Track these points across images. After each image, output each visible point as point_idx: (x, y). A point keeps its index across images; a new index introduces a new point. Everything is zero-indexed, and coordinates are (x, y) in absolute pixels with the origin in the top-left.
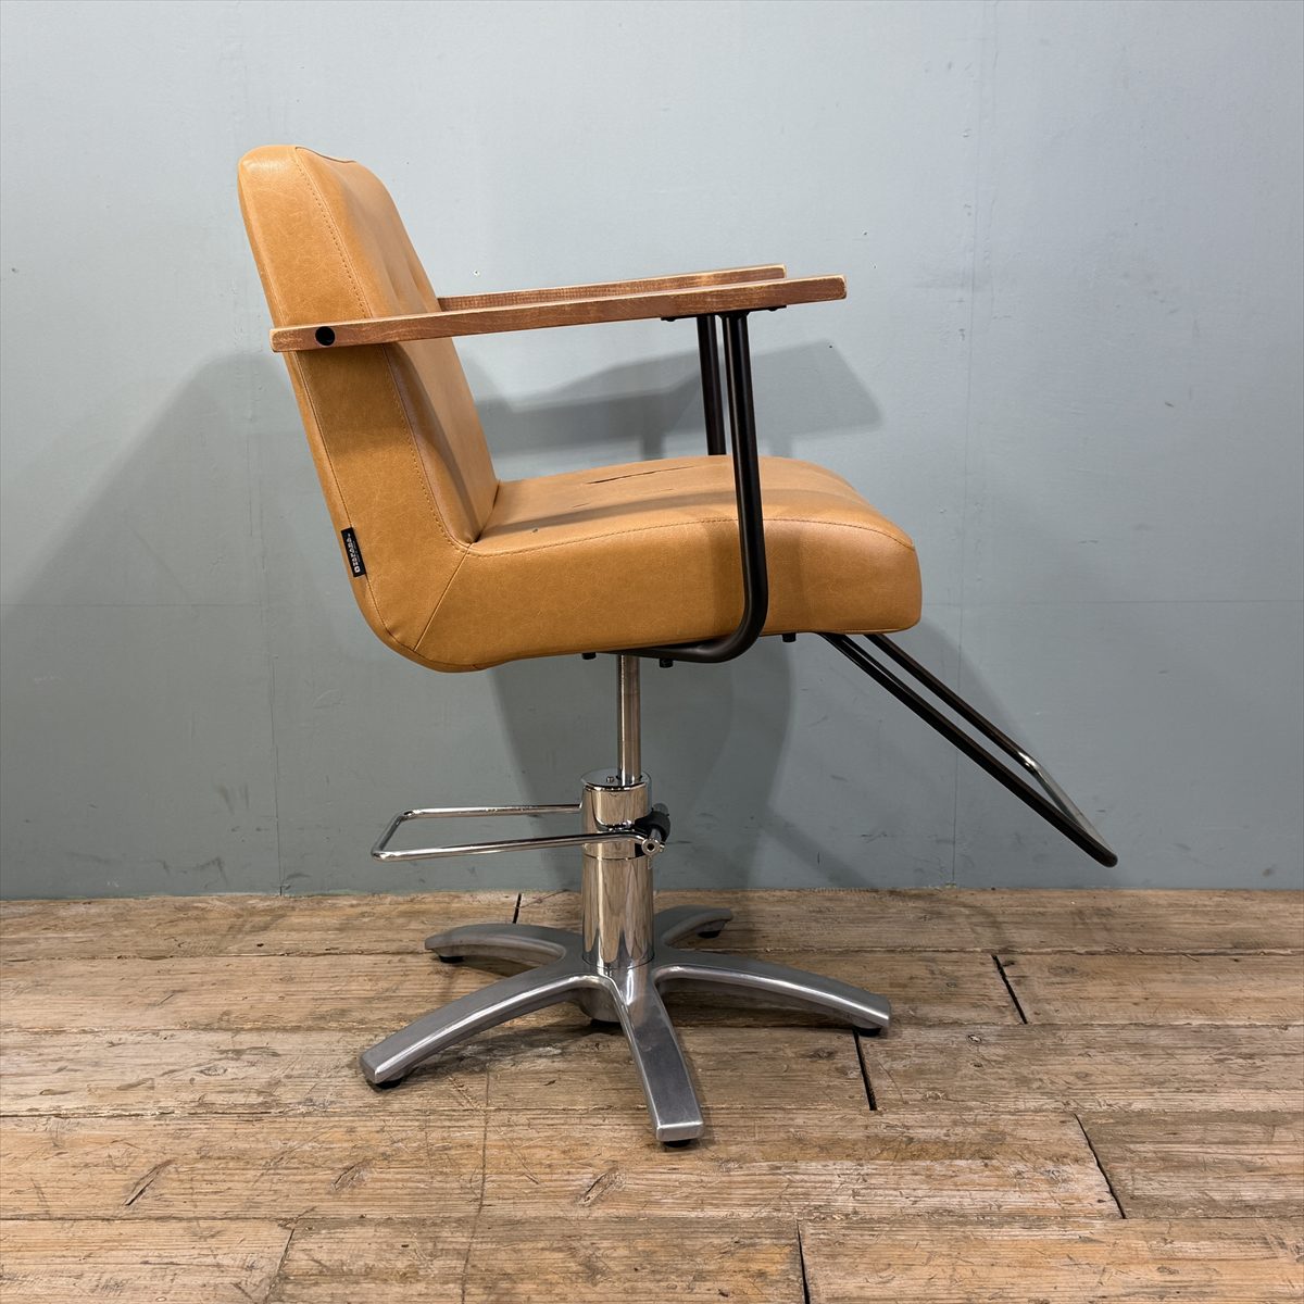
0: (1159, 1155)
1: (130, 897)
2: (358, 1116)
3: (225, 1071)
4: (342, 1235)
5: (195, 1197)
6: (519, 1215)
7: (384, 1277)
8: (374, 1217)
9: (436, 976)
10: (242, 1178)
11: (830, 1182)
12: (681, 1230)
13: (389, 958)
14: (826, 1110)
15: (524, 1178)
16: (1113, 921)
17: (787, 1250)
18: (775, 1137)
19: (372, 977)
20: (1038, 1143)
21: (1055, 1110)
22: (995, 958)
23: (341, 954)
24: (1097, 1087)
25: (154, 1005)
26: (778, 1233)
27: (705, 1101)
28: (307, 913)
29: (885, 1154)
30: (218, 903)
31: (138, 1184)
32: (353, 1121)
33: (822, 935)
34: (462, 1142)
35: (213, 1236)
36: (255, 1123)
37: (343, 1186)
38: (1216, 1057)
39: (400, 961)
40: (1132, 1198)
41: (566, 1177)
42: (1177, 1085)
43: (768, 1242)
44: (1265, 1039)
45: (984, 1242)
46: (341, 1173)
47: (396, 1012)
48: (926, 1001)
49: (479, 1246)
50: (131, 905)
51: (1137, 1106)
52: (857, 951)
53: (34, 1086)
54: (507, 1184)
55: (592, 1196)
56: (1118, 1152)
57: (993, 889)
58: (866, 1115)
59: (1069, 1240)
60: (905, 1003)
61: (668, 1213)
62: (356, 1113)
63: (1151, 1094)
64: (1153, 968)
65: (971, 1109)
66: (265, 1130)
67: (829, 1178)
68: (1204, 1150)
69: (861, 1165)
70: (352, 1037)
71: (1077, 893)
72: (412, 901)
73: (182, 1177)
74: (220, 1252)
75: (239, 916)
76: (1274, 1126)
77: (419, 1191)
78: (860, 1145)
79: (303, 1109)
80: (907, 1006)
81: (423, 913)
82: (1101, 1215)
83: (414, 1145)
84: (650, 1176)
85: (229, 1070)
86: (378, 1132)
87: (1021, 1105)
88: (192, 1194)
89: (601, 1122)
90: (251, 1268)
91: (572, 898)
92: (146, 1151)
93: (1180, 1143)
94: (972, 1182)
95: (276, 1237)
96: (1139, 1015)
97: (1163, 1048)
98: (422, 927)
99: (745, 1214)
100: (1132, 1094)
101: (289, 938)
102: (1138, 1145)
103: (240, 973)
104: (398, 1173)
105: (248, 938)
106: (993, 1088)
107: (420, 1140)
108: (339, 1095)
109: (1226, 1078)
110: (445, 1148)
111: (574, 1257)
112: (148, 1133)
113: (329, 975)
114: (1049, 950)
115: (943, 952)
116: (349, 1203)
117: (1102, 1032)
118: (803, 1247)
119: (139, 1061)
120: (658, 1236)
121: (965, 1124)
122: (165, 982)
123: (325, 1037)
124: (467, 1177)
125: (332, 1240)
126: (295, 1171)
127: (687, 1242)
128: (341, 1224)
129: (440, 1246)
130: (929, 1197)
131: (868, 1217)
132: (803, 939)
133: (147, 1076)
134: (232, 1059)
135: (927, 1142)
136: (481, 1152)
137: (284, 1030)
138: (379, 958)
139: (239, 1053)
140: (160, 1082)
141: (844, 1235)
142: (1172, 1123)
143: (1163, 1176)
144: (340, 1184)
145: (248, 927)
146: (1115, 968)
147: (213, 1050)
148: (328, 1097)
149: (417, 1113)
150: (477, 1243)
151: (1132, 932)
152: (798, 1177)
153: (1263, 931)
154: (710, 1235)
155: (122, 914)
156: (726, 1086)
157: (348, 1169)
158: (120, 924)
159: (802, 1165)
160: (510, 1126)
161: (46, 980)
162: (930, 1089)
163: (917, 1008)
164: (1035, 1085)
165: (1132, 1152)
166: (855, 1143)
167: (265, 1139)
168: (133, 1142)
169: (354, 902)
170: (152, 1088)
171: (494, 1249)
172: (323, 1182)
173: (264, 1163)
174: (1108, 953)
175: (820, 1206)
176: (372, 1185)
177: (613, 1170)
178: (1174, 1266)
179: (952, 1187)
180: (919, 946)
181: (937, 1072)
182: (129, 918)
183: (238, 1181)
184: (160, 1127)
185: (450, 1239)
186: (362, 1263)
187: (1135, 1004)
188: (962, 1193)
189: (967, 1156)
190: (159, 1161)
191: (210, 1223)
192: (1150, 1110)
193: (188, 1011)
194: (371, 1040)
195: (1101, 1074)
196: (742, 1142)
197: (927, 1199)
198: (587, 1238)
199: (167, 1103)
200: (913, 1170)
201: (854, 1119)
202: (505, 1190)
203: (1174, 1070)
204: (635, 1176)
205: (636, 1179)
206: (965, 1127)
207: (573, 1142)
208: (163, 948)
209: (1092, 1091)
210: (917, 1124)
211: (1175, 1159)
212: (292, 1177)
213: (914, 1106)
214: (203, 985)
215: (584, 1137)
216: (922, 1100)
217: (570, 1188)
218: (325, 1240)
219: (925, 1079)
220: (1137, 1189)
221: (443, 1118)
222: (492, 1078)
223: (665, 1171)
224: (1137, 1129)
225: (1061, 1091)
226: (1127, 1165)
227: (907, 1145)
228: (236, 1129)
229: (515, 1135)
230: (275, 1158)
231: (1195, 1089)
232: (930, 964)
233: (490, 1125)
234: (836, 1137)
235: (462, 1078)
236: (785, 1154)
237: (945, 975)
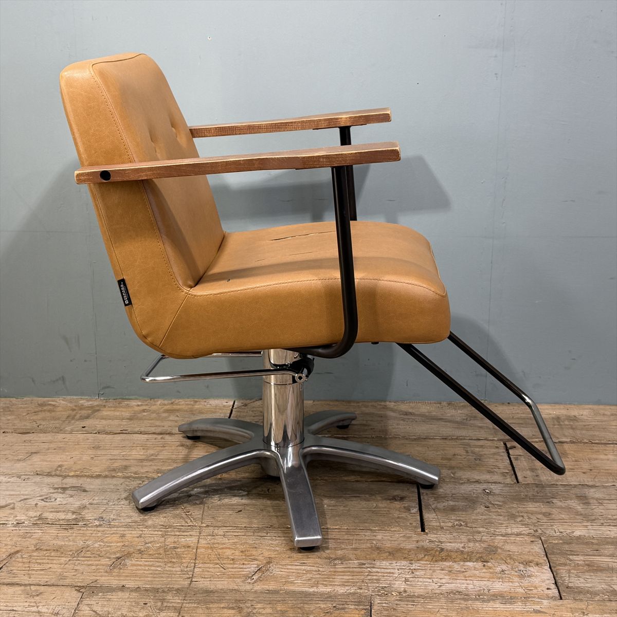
0: (587, 562)
1: (13, 397)
2: (128, 528)
3: (56, 499)
4: (110, 597)
5: (30, 572)
6: (212, 587)
8: (130, 586)
9: (181, 448)
10: (58, 562)
11: (393, 573)
12: (303, 599)
13: (155, 436)
14: (395, 531)
15: (218, 566)
16: (577, 424)
17: (363, 612)
18: (364, 546)
19: (145, 447)
20: (516, 553)
21: (529, 534)
22: (505, 444)
23: (129, 433)
24: (555, 521)
25: (19, 460)
26: (359, 602)
27: (327, 524)
28: (113, 409)
29: (426, 557)
30: (62, 402)
32: (125, 530)
33: (405, 428)
34: (184, 544)
35: (38, 595)
36: (69, 530)
37: (114, 568)
39: (162, 438)
40: (567, 588)
41: (242, 566)
42: (602, 521)
43: (353, 607)
45: (477, 611)
46: (114, 560)
47: (156, 468)
48: (461, 469)
49: (187, 605)
50: (14, 402)
51: (577, 533)
52: (425, 438)
54: (208, 569)
55: (255, 577)
56: (562, 560)
57: (509, 403)
58: (418, 534)
59: (527, 612)
60: (449, 469)
61: (297, 588)
62: (128, 526)
63: (586, 526)
64: (596, 452)
65: (480, 533)
66: (74, 535)
67: (392, 571)
68: (613, 560)
69: (412, 564)
70: (129, 482)
71: (557, 406)
72: (172, 403)
73: (25, 560)
74: (40, 604)
75: (73, 410)
77: (157, 572)
78: (413, 552)
79: (97, 523)
80: (450, 471)
81: (178, 410)
82: (548, 597)
83: (158, 545)
84: (290, 567)
85: (58, 499)
86: (138, 537)
87: (509, 531)
88: (29, 571)
89: (265, 534)
90: (57, 614)
92: (6, 545)
93: (600, 556)
94: (475, 576)
95: (72, 596)
96: (585, 480)
97: (597, 499)
98: (177, 418)
99: (341, 590)
100: (575, 526)
101: (101, 423)
102: (575, 556)
103: (70, 443)
104: (146, 561)
105: (77, 423)
106: (494, 521)
107: (161, 543)
108: (118, 515)
110: (175, 548)
111: (240, 613)
112: (8, 534)
113: (120, 446)
114: (537, 440)
115: (475, 440)
116: (117, 578)
117: (561, 488)
118: (373, 611)
119: (8, 493)
120: (290, 602)
121: (475, 541)
122: (28, 447)
123: (114, 481)
124: (185, 565)
125: (104, 599)
126: (89, 559)
127: (306, 606)
128: (111, 589)
129: (165, 604)
130: (449, 583)
131: (412, 594)
132: (394, 430)
133: (12, 501)
134: (61, 493)
135: (452, 552)
136: (195, 550)
137: (92, 477)
138: (150, 436)
139: (64, 489)
140: (18, 505)
141: (397, 604)
142: (597, 544)
143: (587, 576)
144: (113, 566)
145: (78, 416)
146: (574, 451)
147: (50, 487)
148: (112, 517)
149: (161, 527)
150: (186, 603)
151: (587, 430)
152: (374, 570)
154: (320, 602)
155: (8, 407)
156: (339, 516)
157: (119, 558)
158: (6, 413)
159: (378, 563)
160: (213, 536)
162: (457, 520)
163: (455, 473)
164: (519, 519)
165: (571, 560)
166: (410, 551)
167: (74, 539)
169: (140, 403)
170: (13, 508)
171: (195, 607)
172: (103, 565)
173: (71, 554)
174: (572, 442)
175: (385, 587)
176: (131, 568)
177: (269, 563)
179: (464, 578)
180: (461, 436)
182: (11, 410)
183: (56, 564)
184: (15, 531)
185: (171, 601)
186: (120, 613)
187: (584, 473)
188: (468, 582)
189: (474, 560)
190: (13, 551)
191: (38, 588)
192: (585, 536)
193: (39, 465)
194: (140, 484)
195: (558, 514)
196: (345, 549)
197: (447, 585)
198: (249, 602)
199: (21, 517)
200: (441, 568)
201: (411, 537)
202: (206, 573)
203: (601, 512)
204: (281, 566)
205: (282, 568)
206: (475, 543)
207: (248, 546)
208: (29, 428)
209: (552, 524)
210: (447, 541)
211: (596, 566)
212: (86, 562)
213: (447, 530)
214: (48, 450)
215: (254, 543)
216: (452, 526)
217: (243, 573)
218: (101, 599)
219: (455, 514)
220: (571, 582)
221: (176, 530)
222: (206, 508)
223: (299, 564)
224: (575, 547)
225: (534, 523)
226: (567, 568)
227: (440, 553)
228: (58, 533)
229: (216, 541)
230: (78, 551)
231: (611, 524)
232: (466, 447)
233: (202, 535)
234: (399, 547)
235: (189, 507)
236: (368, 556)
237: (474, 453)
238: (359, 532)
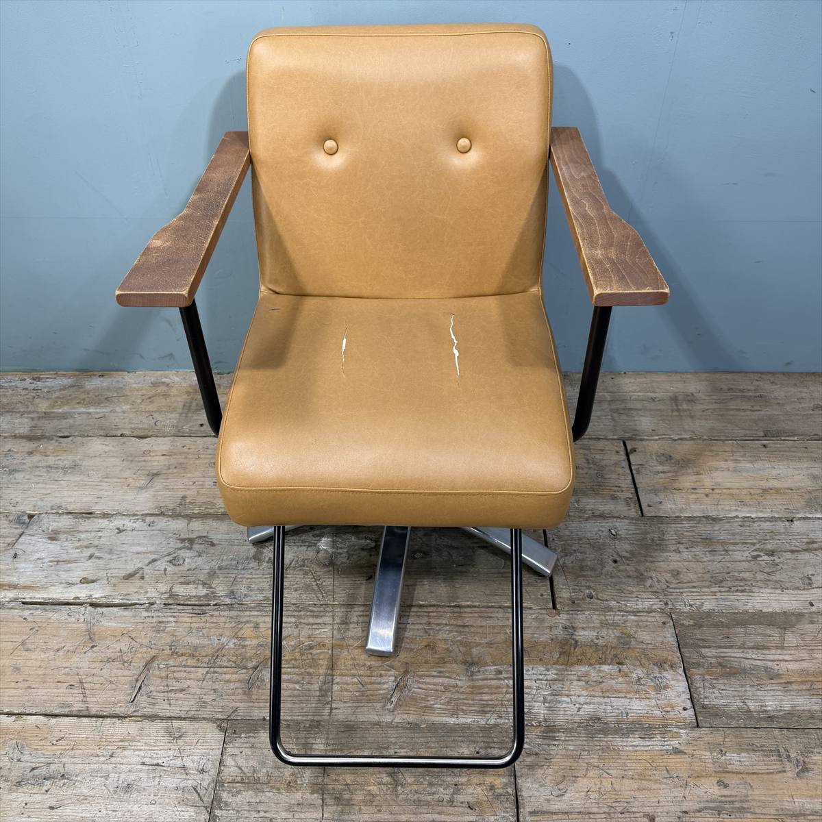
0: (719, 660)
1: (125, 371)
3: (184, 560)
5: (169, 694)
6: (353, 720)
7: (278, 786)
10: (195, 675)
12: (445, 738)
14: (527, 608)
15: (355, 680)
16: (695, 407)
18: (498, 639)
20: (650, 646)
21: (659, 611)
22: (625, 446)
24: (685, 585)
25: (141, 488)
27: (458, 598)
29: (562, 658)
30: (176, 379)
31: (137, 680)
32: (258, 616)
34: (319, 640)
35: (180, 737)
36: (202, 616)
37: (253, 685)
38: (752, 554)
40: (703, 707)
41: (379, 680)
42: (730, 584)
44: (780, 534)
45: (618, 753)
46: (251, 672)
48: (585, 493)
50: (126, 379)
51: (707, 606)
53: (76, 574)
54: (346, 686)
55: (394, 700)
56: (695, 657)
57: (625, 373)
58: (550, 614)
59: (667, 751)
61: (437, 719)
62: (259, 607)
63: (714, 593)
64: (716, 455)
65: (610, 609)
66: (208, 625)
67: (529, 683)
68: (744, 655)
69: (548, 670)
71: (674, 377)
73: (162, 673)
74: (185, 754)
76: (785, 629)
77: (296, 693)
78: (547, 649)
79: (228, 601)
80: (574, 498)
82: (685, 724)
83: (292, 643)
84: (427, 680)
85: (187, 560)
87: (640, 607)
88: (168, 692)
90: (202, 771)
92: (141, 646)
93: (731, 647)
94: (612, 690)
95: (213, 735)
96: (708, 507)
97: (723, 543)
99: (482, 721)
100: (704, 594)
102: (707, 650)
103: (190, 456)
106: (624, 587)
107: (296, 638)
108: (249, 588)
109: (759, 576)
110: (311, 647)
112: (141, 626)
114: (657, 437)
115: (595, 439)
116: (256, 704)
117: (686, 524)
119: (135, 549)
121: (608, 625)
122: (148, 464)
124: (323, 679)
125: (248, 745)
126: (225, 669)
130: (586, 703)
131: (552, 725)
133: (140, 565)
134: (188, 548)
135: (586, 646)
136: (330, 652)
137: (217, 517)
139: (191, 542)
140: (147, 570)
142: (727, 627)
143: (721, 684)
144: (251, 683)
145: (194, 405)
147: (177, 539)
148: (243, 590)
151: (706, 419)
153: (782, 418)
155: (121, 388)
157: (255, 668)
158: (120, 399)
160: (347, 623)
161: (80, 460)
162: (587, 588)
164: (648, 583)
165: (704, 657)
166: (545, 645)
167: (208, 634)
168: (133, 635)
170: (142, 578)
172: (241, 681)
173: (207, 660)
174: (692, 439)
177: (406, 672)
178: (728, 779)
179: (600, 694)
181: (592, 569)
182: (125, 393)
183: (193, 679)
184: (148, 620)
186: (264, 770)
187: (707, 495)
188: (608, 700)
189: (609, 661)
190: (148, 657)
191: (179, 723)
192: (714, 610)
193: (161, 495)
195: (686, 572)
196: (480, 644)
197: (585, 706)
198: (392, 747)
199: (152, 594)
200: (578, 676)
201: (544, 619)
202: (345, 693)
203: (728, 567)
204: (418, 679)
205: (419, 682)
206: (608, 629)
208: (146, 426)
209: (681, 591)
210: (580, 626)
211: (728, 665)
212: (224, 676)
213: (578, 605)
214: (169, 469)
216: (583, 599)
217: (382, 692)
218: (245, 745)
219: (585, 576)
220: (706, 698)
221: (308, 613)
222: (336, 573)
223: (435, 674)
224: (707, 633)
225: (664, 590)
226: (700, 672)
227: (575, 648)
228: (191, 623)
229: (350, 634)
230: (213, 656)
231: (740, 588)
232: (587, 452)
233: (335, 622)
234: (534, 640)
235: (320, 571)
236: (504, 658)
237: (595, 464)
238: (492, 613)
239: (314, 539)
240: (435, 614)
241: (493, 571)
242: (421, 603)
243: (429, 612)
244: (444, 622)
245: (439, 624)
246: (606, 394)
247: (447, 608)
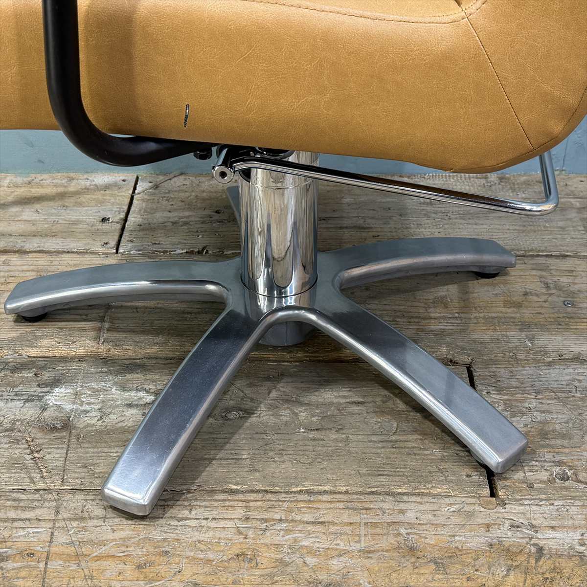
18: (383, 544)
34: (23, 546)
48: (543, 327)
58: (486, 505)
60: (521, 330)
72: (30, 182)
78: (482, 560)
80: (523, 334)
91: (188, 182)
98: (35, 217)
115: (557, 257)
135: (560, 556)
136: (42, 565)
156: (329, 456)
160: (82, 519)
163: (533, 337)
166: (477, 554)
180: (532, 250)
181: (563, 436)
196: (346, 552)
201: (473, 513)
207: (151, 550)
210: (546, 524)
213: (540, 491)
215: (164, 540)
216: (549, 480)
219: (551, 446)
221: (9, 503)
222: (74, 440)
227: (537, 560)
229: (86, 536)
232: (544, 273)
233: (60, 517)
234: (454, 545)
235: (41, 438)
236: (394, 575)
237: (560, 290)
238: (371, 502)
239: (39, 390)
240: (259, 504)
241: (375, 438)
242: (234, 487)
243: (248, 501)
244: (277, 516)
245: (266, 520)
246: (572, 200)
247: (284, 495)
